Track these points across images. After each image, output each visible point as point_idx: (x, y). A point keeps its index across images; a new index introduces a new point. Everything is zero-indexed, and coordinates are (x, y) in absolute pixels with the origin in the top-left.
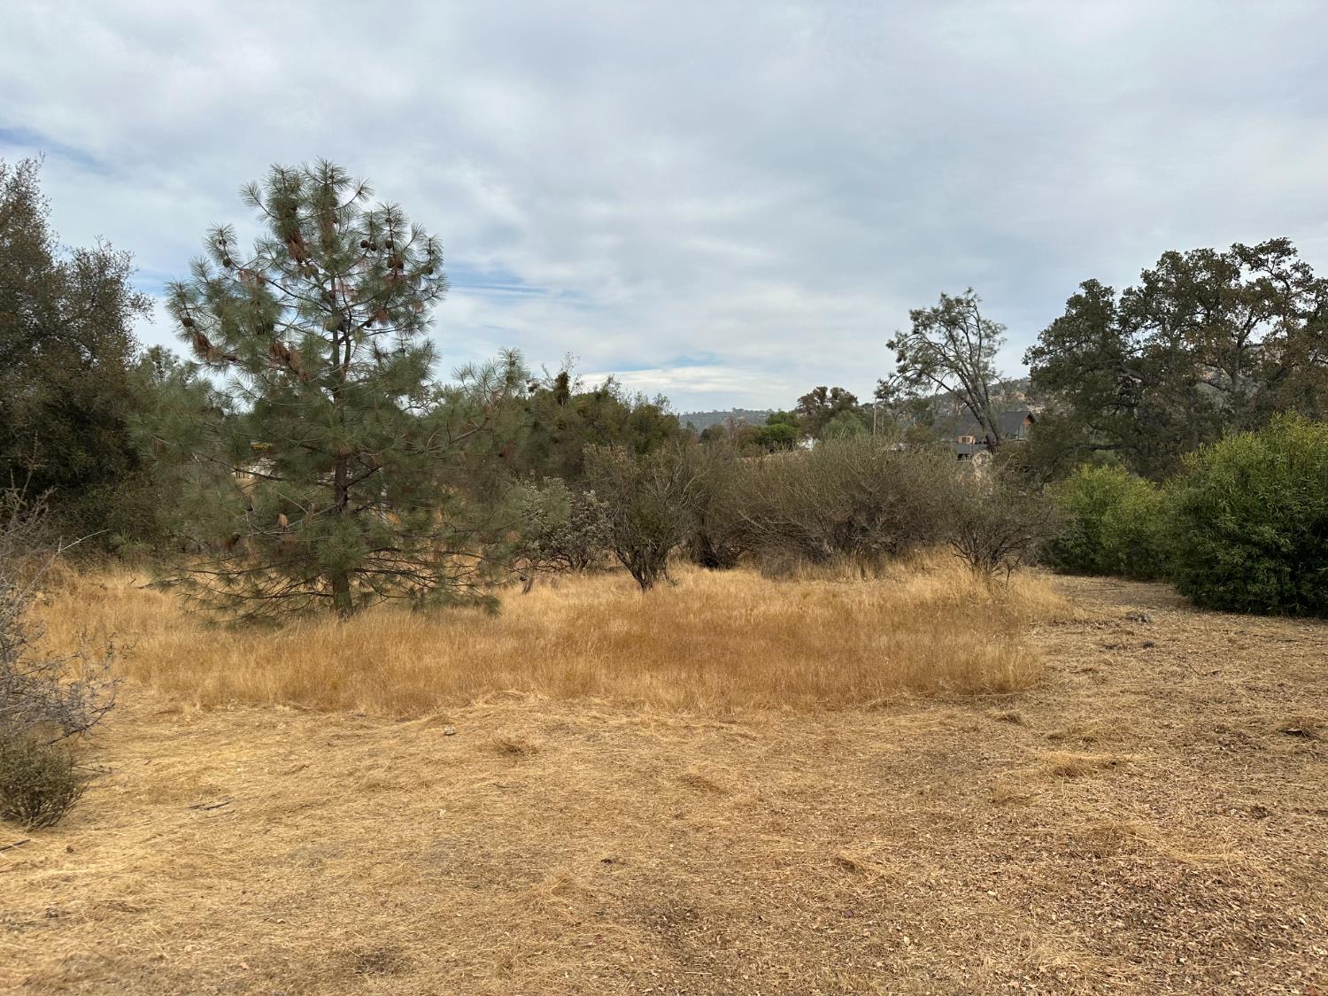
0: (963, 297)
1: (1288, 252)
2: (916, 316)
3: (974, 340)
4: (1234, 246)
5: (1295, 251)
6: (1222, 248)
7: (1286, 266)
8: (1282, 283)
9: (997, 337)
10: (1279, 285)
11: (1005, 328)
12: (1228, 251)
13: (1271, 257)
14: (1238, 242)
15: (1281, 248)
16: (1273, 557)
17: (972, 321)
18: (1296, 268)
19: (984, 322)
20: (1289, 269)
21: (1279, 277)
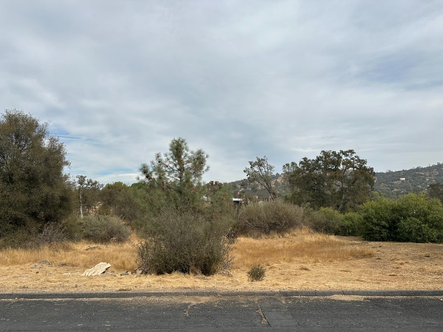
0: (263, 158)
1: (354, 153)
2: (251, 163)
3: (266, 170)
4: (340, 151)
5: (355, 153)
6: (338, 152)
7: (354, 156)
8: (353, 160)
9: (273, 169)
10: (352, 161)
11: (274, 167)
12: (339, 152)
13: (350, 154)
14: (341, 150)
15: (351, 152)
16: (384, 228)
17: (266, 165)
18: (356, 157)
19: (269, 165)
20: (354, 157)
21: (352, 159)
